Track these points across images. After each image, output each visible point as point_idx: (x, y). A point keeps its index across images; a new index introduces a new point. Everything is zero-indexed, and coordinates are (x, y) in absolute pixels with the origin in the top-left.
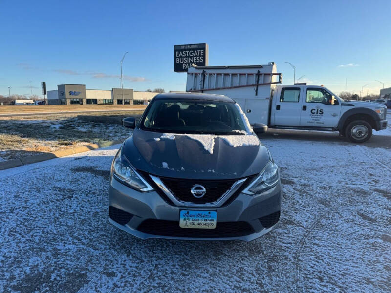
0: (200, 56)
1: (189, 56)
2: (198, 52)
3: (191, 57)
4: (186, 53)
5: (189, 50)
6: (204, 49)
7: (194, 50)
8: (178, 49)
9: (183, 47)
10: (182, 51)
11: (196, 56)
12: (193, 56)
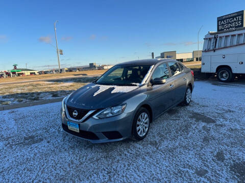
0: (239, 21)
1: (229, 23)
2: (236, 19)
3: (231, 23)
4: (227, 21)
5: (229, 18)
6: (242, 15)
7: (233, 17)
8: (220, 20)
9: (224, 18)
10: (223, 20)
11: (235, 21)
12: (233, 22)
